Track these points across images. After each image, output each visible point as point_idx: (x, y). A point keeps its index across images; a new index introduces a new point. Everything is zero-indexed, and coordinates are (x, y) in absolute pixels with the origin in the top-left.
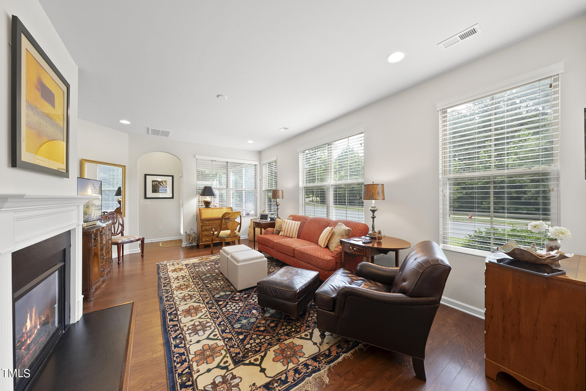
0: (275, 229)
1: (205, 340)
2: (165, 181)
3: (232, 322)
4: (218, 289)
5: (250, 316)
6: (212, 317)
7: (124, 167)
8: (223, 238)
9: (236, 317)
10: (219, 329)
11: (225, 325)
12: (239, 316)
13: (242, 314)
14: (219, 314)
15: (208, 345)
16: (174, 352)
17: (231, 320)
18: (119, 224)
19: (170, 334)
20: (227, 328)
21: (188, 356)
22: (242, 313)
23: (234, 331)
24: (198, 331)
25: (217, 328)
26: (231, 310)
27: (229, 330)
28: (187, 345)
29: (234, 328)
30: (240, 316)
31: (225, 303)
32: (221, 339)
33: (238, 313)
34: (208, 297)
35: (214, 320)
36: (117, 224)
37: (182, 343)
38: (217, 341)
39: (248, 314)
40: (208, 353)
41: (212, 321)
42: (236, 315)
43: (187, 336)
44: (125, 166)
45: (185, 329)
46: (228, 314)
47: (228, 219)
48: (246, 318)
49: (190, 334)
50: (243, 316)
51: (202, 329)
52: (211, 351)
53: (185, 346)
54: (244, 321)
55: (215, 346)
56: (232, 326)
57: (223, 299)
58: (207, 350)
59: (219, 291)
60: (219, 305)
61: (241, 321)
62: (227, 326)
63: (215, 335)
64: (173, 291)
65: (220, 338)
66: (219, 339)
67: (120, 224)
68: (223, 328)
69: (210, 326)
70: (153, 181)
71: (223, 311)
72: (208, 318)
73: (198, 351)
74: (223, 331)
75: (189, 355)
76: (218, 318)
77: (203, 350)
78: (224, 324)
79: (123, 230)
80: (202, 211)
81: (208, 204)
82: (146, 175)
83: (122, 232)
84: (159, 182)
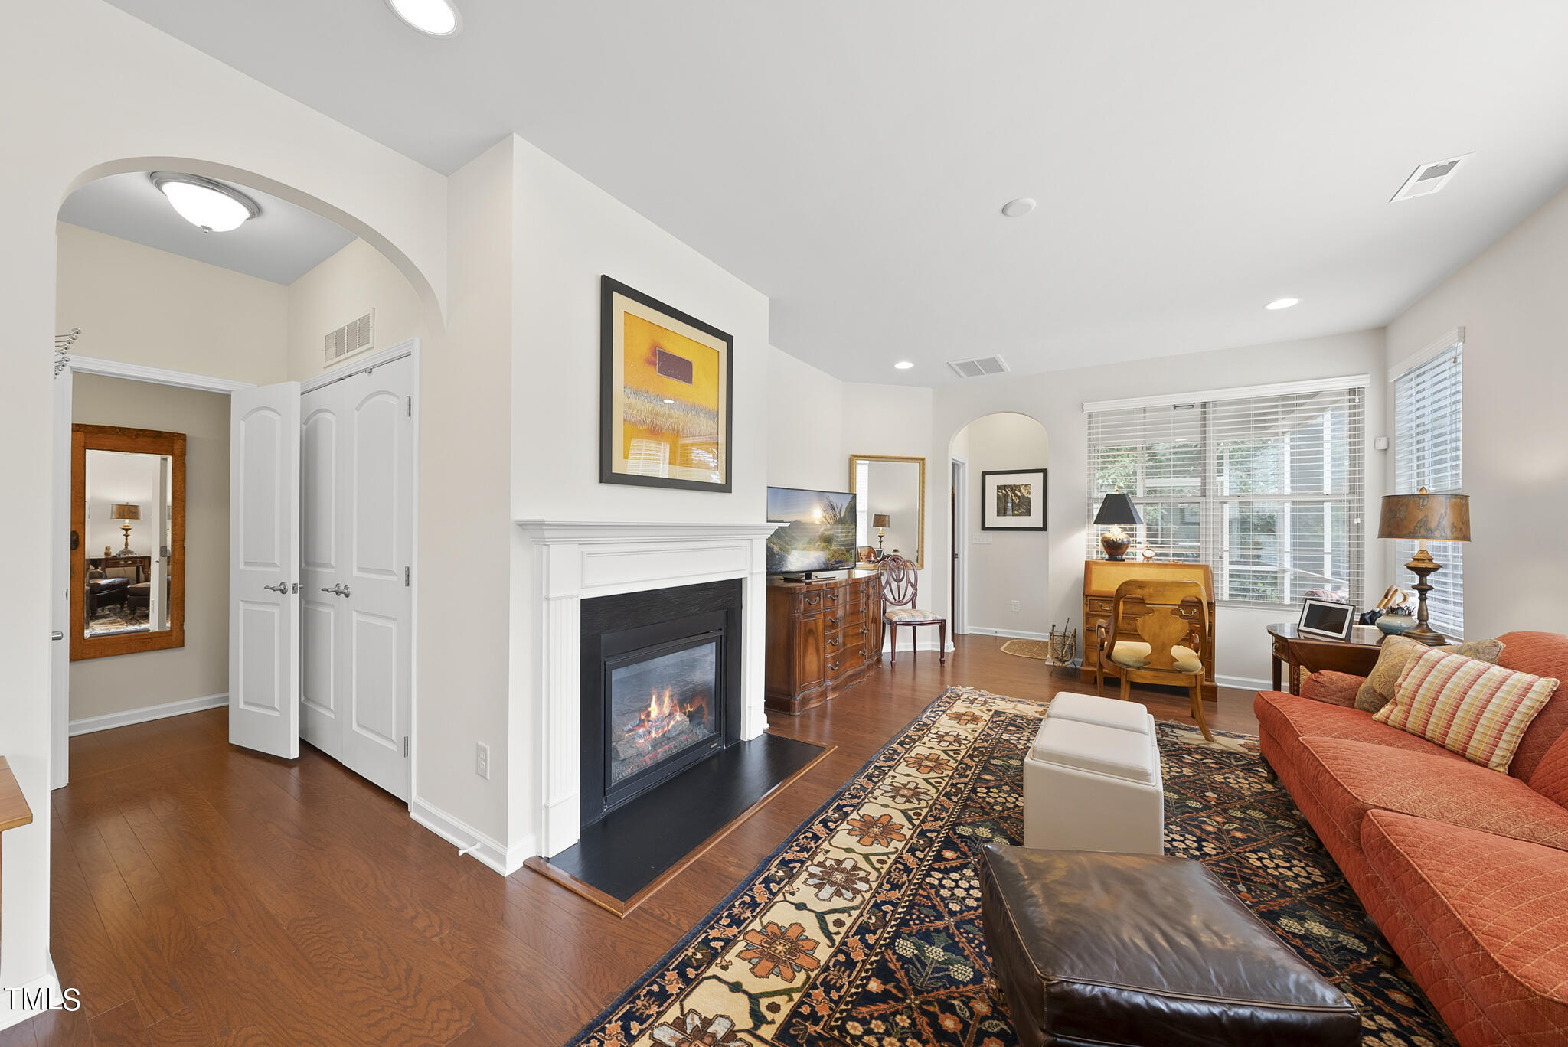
0: (1367, 682)
1: (813, 914)
2: (1026, 485)
3: (909, 926)
4: (988, 814)
5: (966, 953)
6: (889, 872)
7: (921, 462)
8: (1122, 667)
9: (931, 922)
10: (862, 916)
11: (885, 918)
12: (942, 927)
13: (958, 928)
14: (910, 881)
15: (804, 931)
16: (752, 890)
17: (911, 919)
18: (909, 582)
19: (792, 846)
20: (879, 932)
21: (754, 917)
22: (958, 926)
23: (882, 952)
24: (828, 882)
25: (862, 912)
26: (945, 893)
27: (877, 940)
28: (781, 894)
29: (891, 945)
30: (947, 928)
31: (958, 863)
32: (837, 943)
33: (952, 913)
34: (942, 820)
35: (880, 886)
36: (903, 583)
37: (779, 885)
38: (824, 941)
39: (970, 941)
40: (780, 948)
41: (874, 885)
42: (940, 918)
43: (804, 875)
44: (923, 459)
45: (820, 858)
46: (928, 897)
47: (1141, 601)
48: (952, 947)
49: (812, 875)
50: (951, 936)
51: (839, 885)
52: (789, 952)
53: (774, 894)
54: (935, 953)
55: (807, 946)
56: (897, 935)
57: (965, 849)
58: (788, 940)
59: (985, 821)
60: (939, 857)
61: (932, 944)
62: (887, 923)
63: (839, 923)
64: (902, 760)
65: (838, 939)
66: (833, 941)
67: (911, 583)
68: (873, 920)
69: (856, 892)
70: (999, 488)
71: (928, 880)
72: (878, 870)
73: (775, 924)
74: (863, 930)
75: (758, 919)
76: (895, 886)
77: (783, 933)
78: (886, 913)
79: (914, 596)
80: (1094, 568)
81: (1114, 550)
82: (984, 474)
83: (913, 599)
84: (1013, 488)
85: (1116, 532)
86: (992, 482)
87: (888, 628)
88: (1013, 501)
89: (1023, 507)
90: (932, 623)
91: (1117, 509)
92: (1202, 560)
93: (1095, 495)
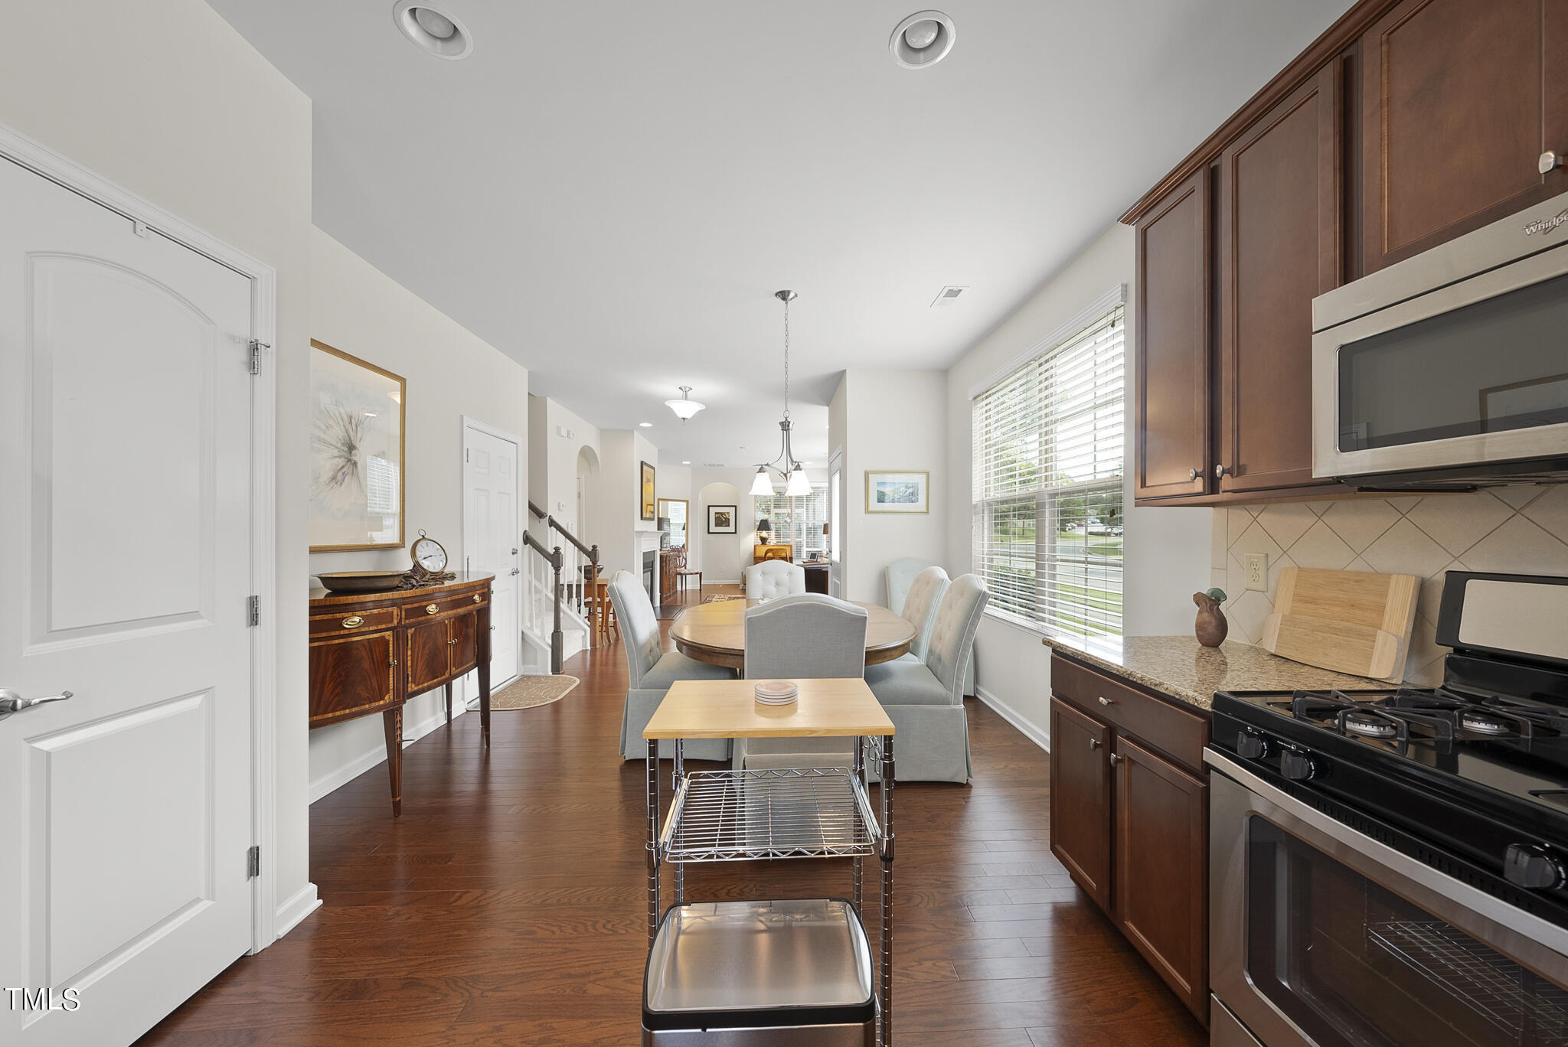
2: (727, 513)
36: (682, 557)
70: (715, 513)
79: (686, 564)
80: (757, 548)
81: (764, 540)
82: (709, 506)
83: (685, 565)
84: (722, 514)
85: (764, 534)
86: (713, 510)
87: (679, 577)
88: (722, 520)
89: (727, 523)
90: (697, 573)
91: (764, 525)
92: (791, 544)
93: (757, 519)
